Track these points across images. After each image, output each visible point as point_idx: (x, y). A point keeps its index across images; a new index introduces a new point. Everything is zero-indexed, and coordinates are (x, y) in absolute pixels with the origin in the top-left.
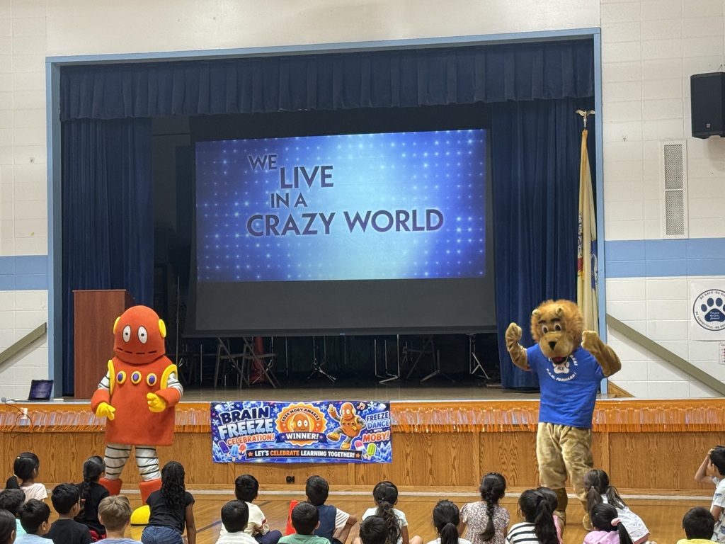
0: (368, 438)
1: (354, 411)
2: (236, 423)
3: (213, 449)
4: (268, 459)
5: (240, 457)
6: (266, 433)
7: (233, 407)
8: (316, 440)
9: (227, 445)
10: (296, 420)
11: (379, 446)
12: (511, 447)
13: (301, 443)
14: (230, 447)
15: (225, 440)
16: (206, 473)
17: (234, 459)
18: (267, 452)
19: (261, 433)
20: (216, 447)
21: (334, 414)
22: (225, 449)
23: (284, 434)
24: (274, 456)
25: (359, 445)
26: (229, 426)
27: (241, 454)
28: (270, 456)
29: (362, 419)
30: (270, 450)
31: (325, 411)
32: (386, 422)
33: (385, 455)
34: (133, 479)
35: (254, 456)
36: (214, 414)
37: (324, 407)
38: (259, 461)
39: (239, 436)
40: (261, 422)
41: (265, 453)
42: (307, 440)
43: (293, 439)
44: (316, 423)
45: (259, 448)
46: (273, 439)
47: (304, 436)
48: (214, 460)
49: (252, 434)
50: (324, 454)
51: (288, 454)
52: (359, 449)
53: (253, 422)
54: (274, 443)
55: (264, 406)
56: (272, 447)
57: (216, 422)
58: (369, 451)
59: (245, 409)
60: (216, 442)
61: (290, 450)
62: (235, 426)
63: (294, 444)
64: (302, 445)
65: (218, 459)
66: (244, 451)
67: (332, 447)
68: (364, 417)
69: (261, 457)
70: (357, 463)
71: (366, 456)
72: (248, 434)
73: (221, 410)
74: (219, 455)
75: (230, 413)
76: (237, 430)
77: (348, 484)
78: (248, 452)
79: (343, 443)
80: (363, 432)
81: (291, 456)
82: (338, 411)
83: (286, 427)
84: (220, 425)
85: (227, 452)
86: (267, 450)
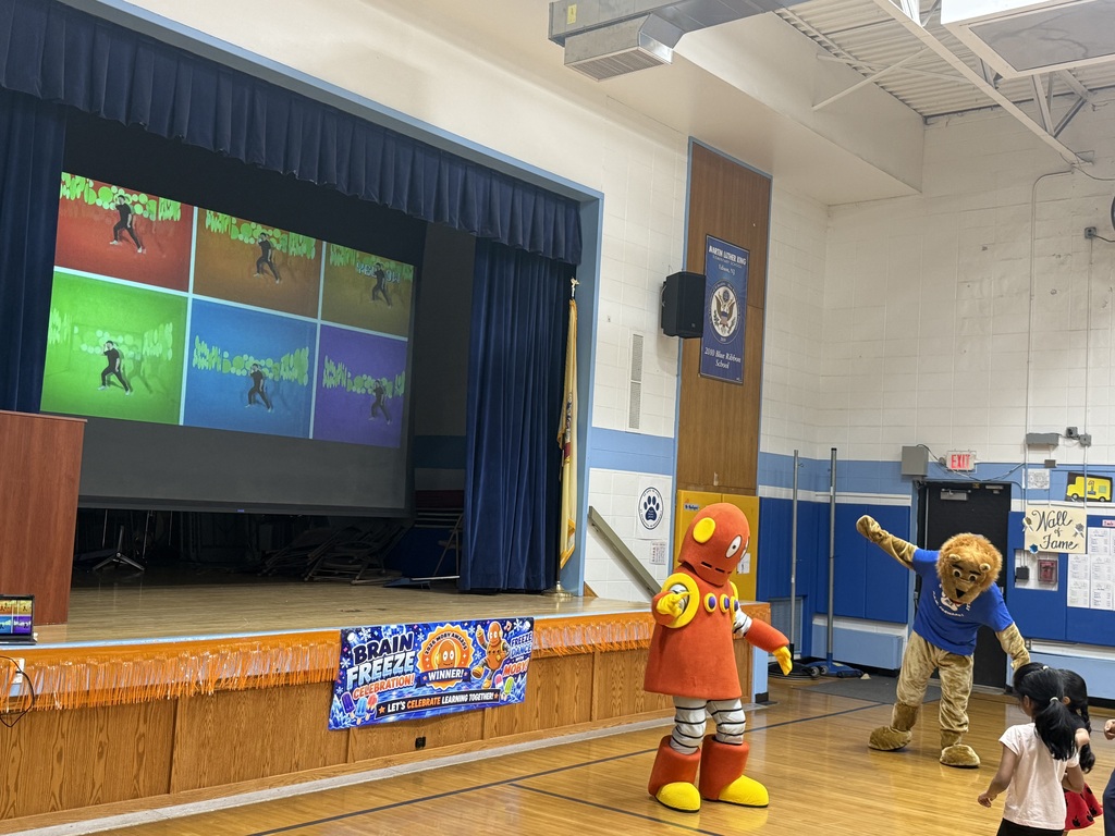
0: (508, 671)
1: (501, 633)
2: (372, 663)
3: (333, 708)
4: (403, 715)
5: (368, 717)
6: (404, 673)
7: (369, 636)
8: (459, 679)
9: (352, 698)
10: (441, 652)
11: (516, 681)
12: (620, 668)
13: (444, 684)
14: (356, 702)
15: (351, 691)
16: (316, 750)
17: (359, 722)
18: (403, 703)
19: (398, 675)
20: (337, 703)
21: (481, 639)
22: (348, 706)
23: (426, 674)
24: (411, 709)
25: (499, 681)
26: (362, 666)
27: (369, 711)
28: (406, 709)
29: (507, 645)
30: (406, 700)
31: (472, 636)
32: (529, 646)
33: (519, 692)
34: (205, 780)
35: (386, 713)
36: (346, 649)
37: (472, 629)
38: (391, 718)
39: (371, 682)
40: (400, 657)
41: (400, 706)
42: (451, 679)
43: (436, 681)
44: (462, 654)
45: (394, 698)
46: (412, 682)
47: (448, 674)
48: (330, 726)
49: (387, 678)
50: (463, 698)
51: (427, 704)
52: (498, 687)
53: (391, 658)
54: (412, 689)
55: (407, 631)
56: (410, 696)
57: (346, 663)
58: (507, 687)
59: (385, 638)
60: (339, 696)
61: (430, 697)
62: (368, 666)
63: (436, 686)
64: (443, 687)
65: (337, 724)
66: (374, 707)
67: (474, 688)
68: (509, 643)
69: (396, 712)
70: (493, 706)
71: (503, 697)
72: (382, 678)
73: (356, 642)
74: (339, 717)
75: (366, 645)
76: (370, 674)
77: (482, 738)
78: (379, 706)
79: (486, 680)
80: (506, 662)
81: (432, 706)
82: (486, 634)
83: (430, 662)
84: (351, 667)
85: (350, 711)
86: (403, 700)
